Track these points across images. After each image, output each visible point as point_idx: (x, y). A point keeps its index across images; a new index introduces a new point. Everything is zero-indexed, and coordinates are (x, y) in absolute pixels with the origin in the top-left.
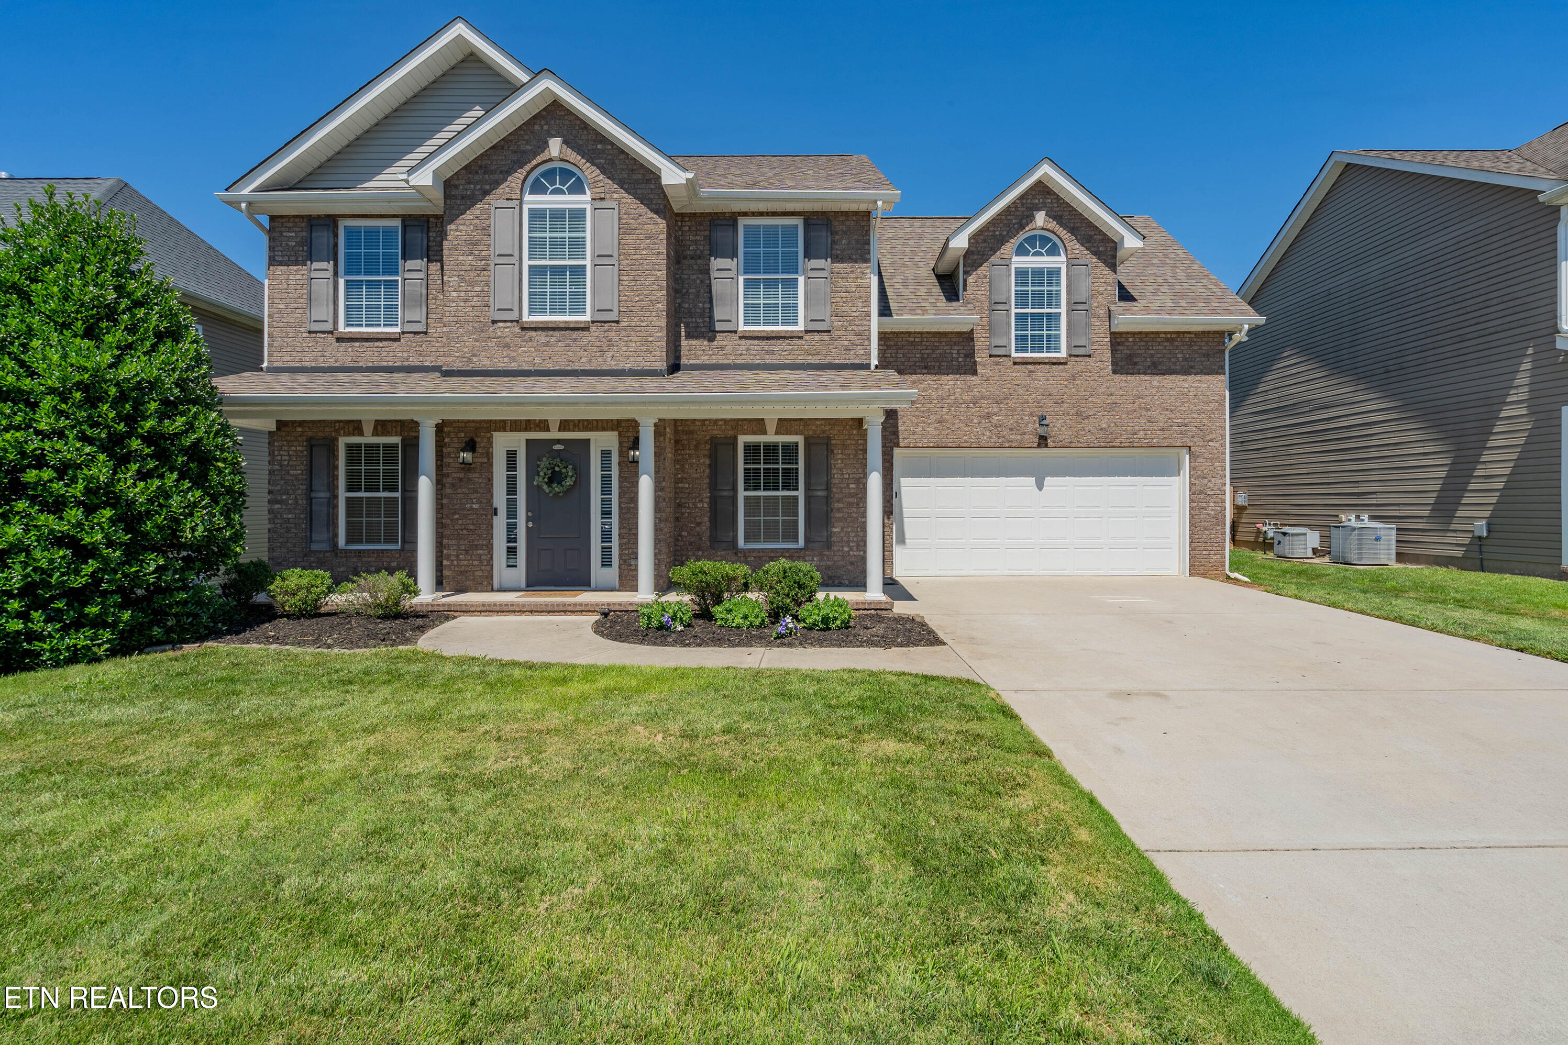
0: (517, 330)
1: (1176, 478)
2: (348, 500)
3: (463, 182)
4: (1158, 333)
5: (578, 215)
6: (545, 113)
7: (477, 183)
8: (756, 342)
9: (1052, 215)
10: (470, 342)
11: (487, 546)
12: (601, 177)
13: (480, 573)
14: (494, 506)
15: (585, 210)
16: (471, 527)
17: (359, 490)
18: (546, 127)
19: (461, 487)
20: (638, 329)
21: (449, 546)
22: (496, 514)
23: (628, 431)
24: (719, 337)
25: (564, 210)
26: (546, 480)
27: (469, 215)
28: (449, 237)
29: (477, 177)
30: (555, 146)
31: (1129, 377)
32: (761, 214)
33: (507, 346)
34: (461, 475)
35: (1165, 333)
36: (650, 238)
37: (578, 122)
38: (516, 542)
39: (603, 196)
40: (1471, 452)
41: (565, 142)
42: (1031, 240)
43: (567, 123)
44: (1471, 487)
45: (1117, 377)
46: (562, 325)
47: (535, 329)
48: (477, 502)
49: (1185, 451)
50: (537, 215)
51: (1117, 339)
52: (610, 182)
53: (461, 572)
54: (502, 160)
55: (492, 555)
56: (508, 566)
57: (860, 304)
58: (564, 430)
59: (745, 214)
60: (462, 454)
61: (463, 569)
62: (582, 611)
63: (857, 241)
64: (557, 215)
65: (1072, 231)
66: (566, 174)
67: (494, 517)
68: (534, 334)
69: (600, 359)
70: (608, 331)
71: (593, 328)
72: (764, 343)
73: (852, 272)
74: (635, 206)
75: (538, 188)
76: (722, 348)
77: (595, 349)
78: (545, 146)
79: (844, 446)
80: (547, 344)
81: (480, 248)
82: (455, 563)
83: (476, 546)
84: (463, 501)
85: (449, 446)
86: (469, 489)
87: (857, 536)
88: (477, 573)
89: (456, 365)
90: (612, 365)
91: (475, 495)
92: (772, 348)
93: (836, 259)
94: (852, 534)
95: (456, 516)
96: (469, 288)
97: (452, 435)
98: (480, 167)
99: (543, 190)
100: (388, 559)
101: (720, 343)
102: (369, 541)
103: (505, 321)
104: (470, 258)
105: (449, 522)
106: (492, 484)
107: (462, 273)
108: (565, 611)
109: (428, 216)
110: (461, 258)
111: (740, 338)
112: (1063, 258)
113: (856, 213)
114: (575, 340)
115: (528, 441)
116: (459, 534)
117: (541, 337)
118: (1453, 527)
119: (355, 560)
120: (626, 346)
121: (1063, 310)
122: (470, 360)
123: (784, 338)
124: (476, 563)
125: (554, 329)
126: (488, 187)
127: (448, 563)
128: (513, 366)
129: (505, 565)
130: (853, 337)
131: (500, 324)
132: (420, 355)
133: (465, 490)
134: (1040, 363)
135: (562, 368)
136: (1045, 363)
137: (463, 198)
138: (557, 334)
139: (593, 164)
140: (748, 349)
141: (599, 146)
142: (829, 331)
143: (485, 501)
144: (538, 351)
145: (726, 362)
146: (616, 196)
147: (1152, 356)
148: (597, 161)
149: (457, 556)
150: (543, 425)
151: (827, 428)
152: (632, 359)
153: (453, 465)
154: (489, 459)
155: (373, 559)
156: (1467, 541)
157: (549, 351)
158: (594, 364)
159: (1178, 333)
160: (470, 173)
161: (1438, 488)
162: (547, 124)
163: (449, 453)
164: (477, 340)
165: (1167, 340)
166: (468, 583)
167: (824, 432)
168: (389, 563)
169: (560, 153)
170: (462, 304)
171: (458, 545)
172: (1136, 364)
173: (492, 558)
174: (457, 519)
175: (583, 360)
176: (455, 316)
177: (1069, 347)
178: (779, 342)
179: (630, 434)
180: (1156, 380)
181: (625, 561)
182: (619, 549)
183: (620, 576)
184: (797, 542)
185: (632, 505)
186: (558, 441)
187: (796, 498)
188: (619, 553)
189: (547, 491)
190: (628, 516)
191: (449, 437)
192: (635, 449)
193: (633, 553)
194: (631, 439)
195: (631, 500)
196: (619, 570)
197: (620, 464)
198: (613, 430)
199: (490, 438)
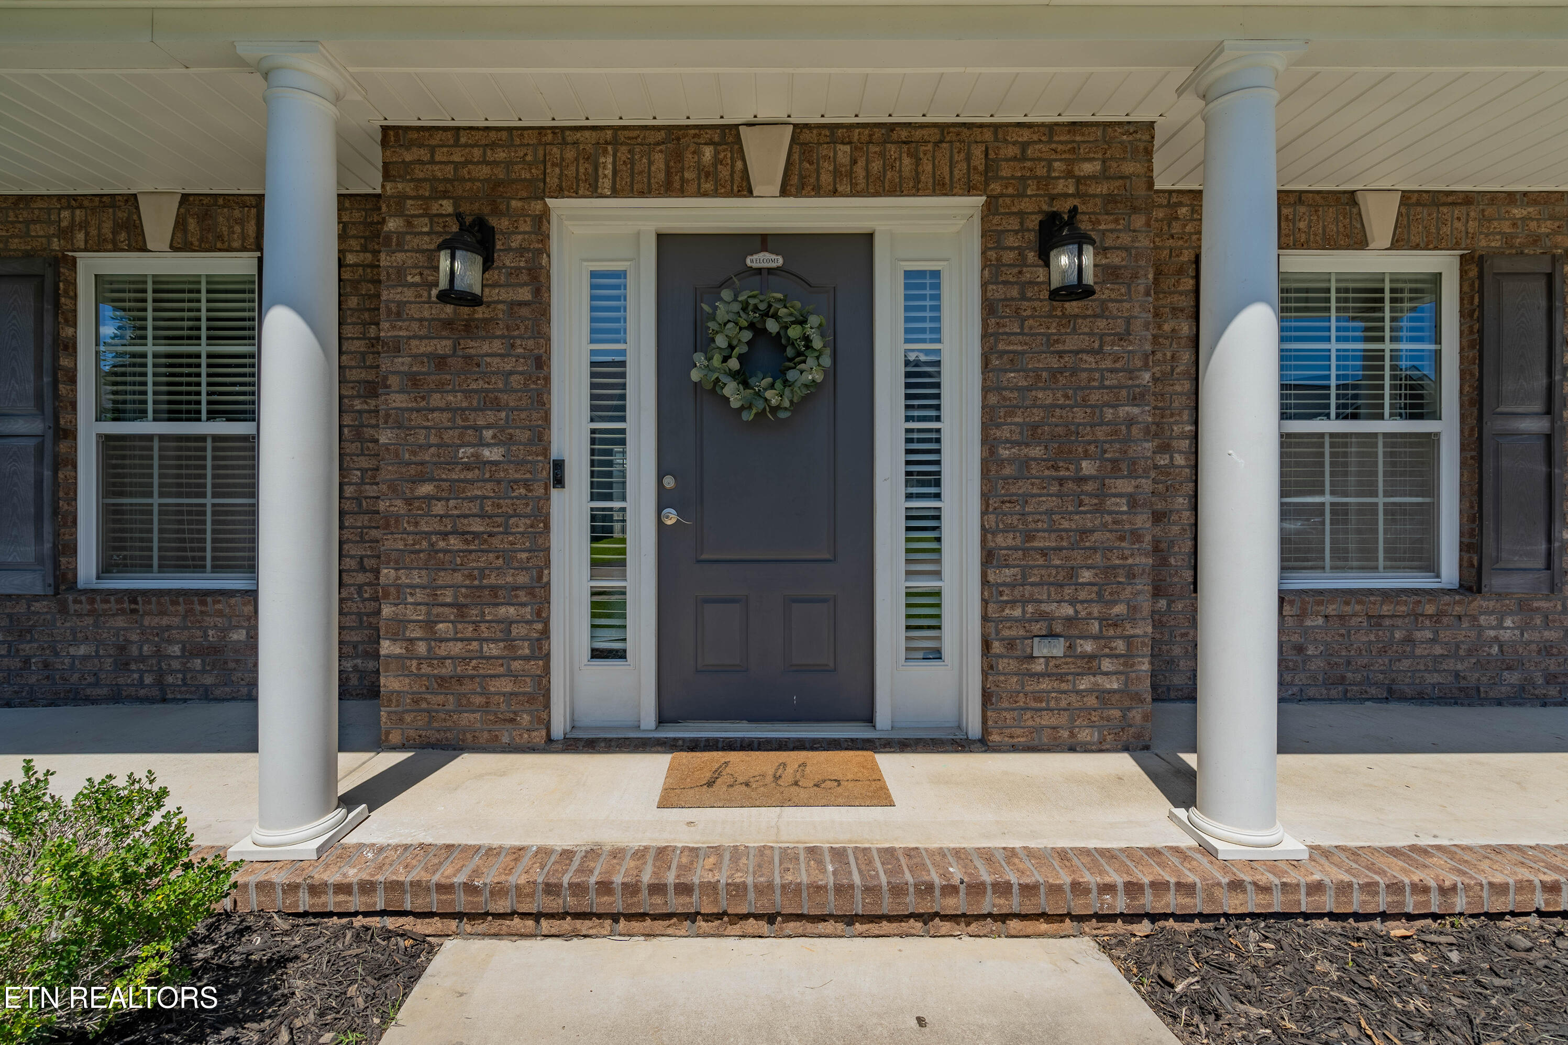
2: (108, 442)
11: (530, 591)
13: (506, 686)
14: (554, 455)
16: (477, 526)
17: (140, 415)
19: (440, 388)
21: (399, 592)
22: (559, 482)
23: (1022, 195)
26: (734, 364)
34: (443, 346)
38: (621, 573)
48: (497, 442)
53: (442, 681)
55: (546, 623)
56: (597, 654)
58: (804, 192)
60: (444, 263)
61: (447, 670)
62: (1003, 918)
67: (555, 493)
82: (422, 648)
83: (494, 589)
84: (448, 436)
85: (400, 247)
86: (468, 393)
88: (495, 686)
91: (491, 417)
95: (426, 489)
97: (411, 207)
100: (219, 621)
102: (169, 566)
105: (399, 506)
106: (547, 379)
108: (926, 918)
116: (433, 550)
119: (120, 622)
124: (492, 649)
127: (397, 649)
129: (587, 653)
133: (456, 399)
143: (524, 436)
149: (429, 624)
150: (724, 166)
153: (413, 311)
154: (537, 292)
155: (176, 621)
163: (401, 271)
166: (466, 719)
168: (224, 631)
171: (432, 588)
173: (546, 633)
174: (429, 498)
179: (1026, 205)
181: (1011, 644)
182: (985, 602)
183: (987, 697)
184: (1432, 567)
185: (1037, 452)
186: (764, 241)
187: (1432, 440)
188: (985, 618)
189: (735, 403)
190: (1023, 487)
191: (400, 213)
192: (1080, 240)
193: (1042, 616)
194: (1033, 222)
195: (1033, 433)
196: (985, 674)
197: (989, 308)
198: (969, 190)
199: (542, 219)
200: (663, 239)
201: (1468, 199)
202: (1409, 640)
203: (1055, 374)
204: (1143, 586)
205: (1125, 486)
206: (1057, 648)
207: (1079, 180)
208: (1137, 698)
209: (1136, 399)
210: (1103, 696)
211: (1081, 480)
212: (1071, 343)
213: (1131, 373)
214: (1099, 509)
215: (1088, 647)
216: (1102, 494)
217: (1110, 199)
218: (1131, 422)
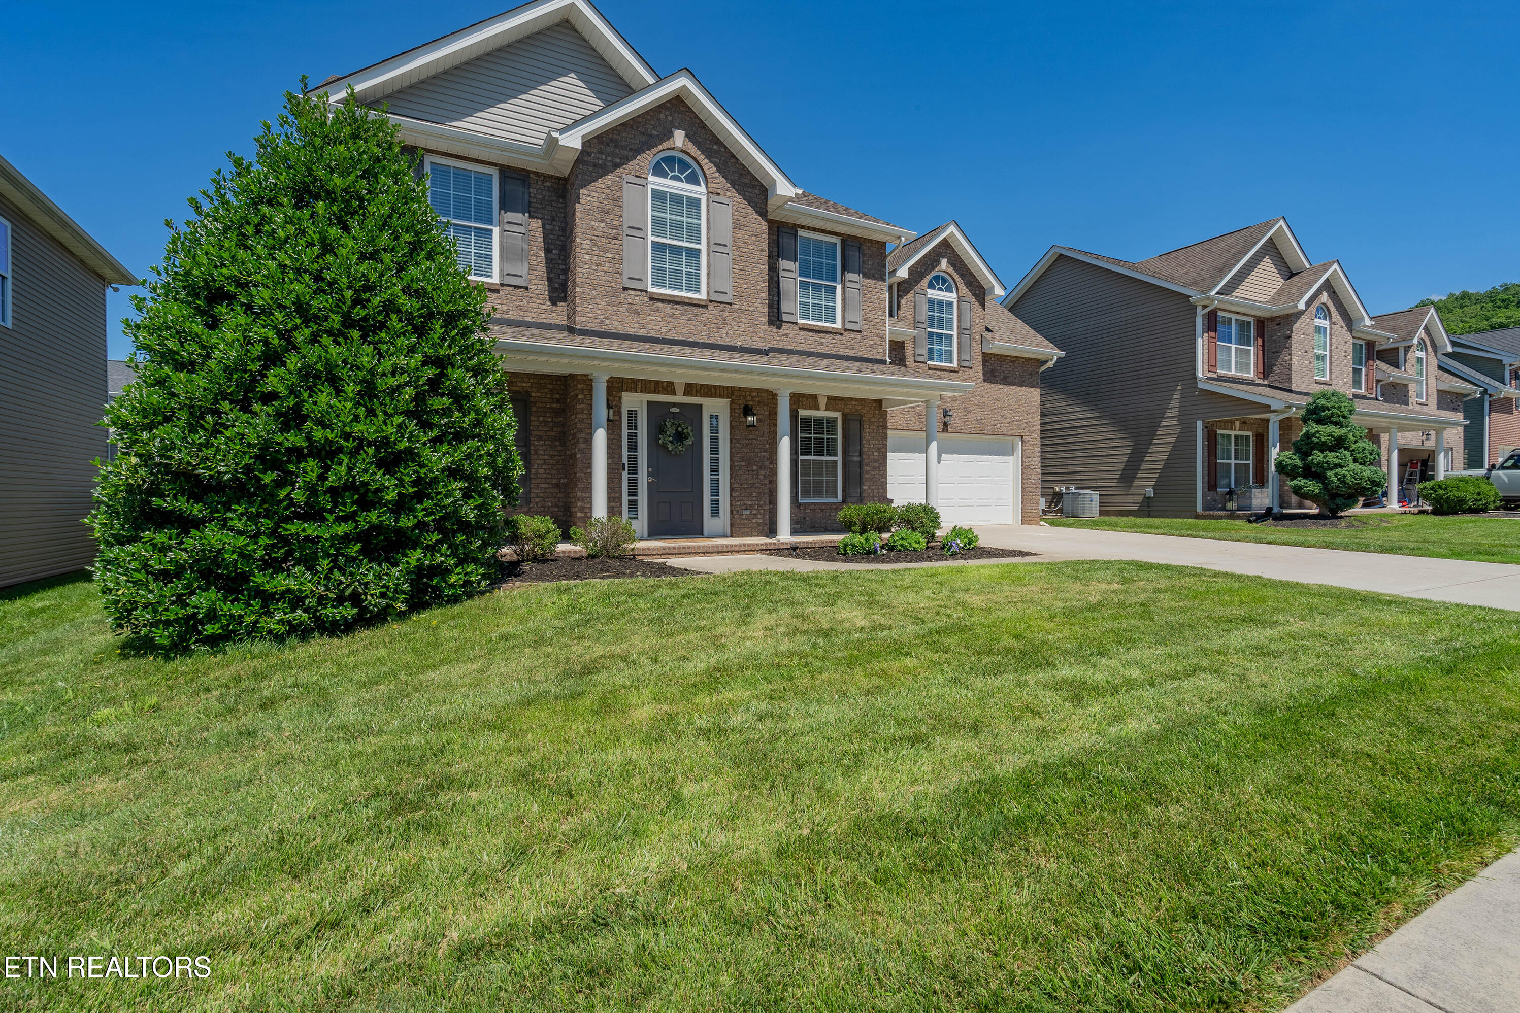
0: (646, 299)
1: (1011, 457)
3: (595, 151)
4: (1006, 356)
5: (694, 204)
6: (669, 105)
7: (608, 155)
8: (811, 334)
9: (951, 263)
10: (602, 304)
12: (717, 174)
14: (623, 462)
15: (699, 200)
18: (670, 118)
20: (747, 312)
22: (624, 469)
23: (740, 403)
24: (784, 326)
25: (682, 196)
26: (670, 439)
27: (600, 183)
28: (582, 201)
29: (609, 149)
30: (679, 138)
31: (993, 386)
32: (814, 229)
33: (637, 313)
35: (1011, 357)
36: (755, 235)
37: (698, 121)
38: (636, 496)
39: (719, 191)
40: (1143, 446)
41: (687, 136)
42: (936, 278)
43: (688, 119)
44: (1142, 467)
45: (986, 384)
46: (686, 301)
47: (662, 301)
48: (610, 457)
49: (1019, 439)
50: (659, 196)
51: (987, 358)
52: (724, 180)
54: (631, 138)
55: (622, 508)
57: (880, 314)
58: (688, 395)
59: (803, 227)
63: (878, 264)
64: (677, 200)
65: (962, 276)
66: (684, 166)
67: (623, 472)
68: (661, 305)
69: (716, 335)
70: (723, 311)
71: (711, 307)
72: (816, 335)
73: (875, 288)
74: (743, 206)
75: (658, 171)
76: (787, 336)
77: (713, 325)
78: (670, 135)
79: (871, 423)
80: (672, 316)
81: (612, 217)
87: (878, 492)
89: (589, 325)
90: (725, 341)
92: (822, 340)
93: (866, 276)
94: (876, 491)
96: (601, 254)
98: (612, 140)
99: (664, 175)
101: (786, 331)
103: (635, 290)
104: (602, 225)
106: (622, 441)
107: (594, 238)
109: (528, 172)
110: (593, 223)
111: (800, 329)
112: (954, 295)
113: (878, 242)
114: (696, 315)
115: (649, 403)
117: (667, 309)
118: (1131, 492)
120: (737, 325)
121: (955, 333)
122: (602, 322)
123: (831, 333)
125: (678, 303)
126: (618, 161)
128: (642, 332)
130: (875, 338)
131: (631, 292)
132: (521, 310)
134: (943, 370)
135: (685, 339)
136: (947, 371)
137: (595, 166)
138: (680, 307)
139: (711, 162)
140: (805, 339)
141: (715, 147)
142: (860, 332)
143: (616, 456)
144: (664, 321)
145: (789, 347)
146: (728, 194)
147: (1004, 372)
148: (713, 160)
150: (669, 388)
151: (859, 407)
152: (742, 338)
154: (620, 417)
156: (1140, 500)
157: (674, 323)
158: (712, 339)
159: (1017, 357)
160: (602, 143)
161: (1122, 468)
162: (671, 115)
163: (583, 409)
164: (609, 304)
165: (1011, 361)
167: (857, 410)
169: (684, 145)
170: (595, 268)
172: (995, 376)
173: (622, 510)
175: (703, 333)
176: (587, 278)
177: (959, 360)
178: (827, 336)
180: (1006, 389)
181: (738, 511)
182: (731, 501)
183: (732, 525)
184: (836, 497)
185: (743, 464)
186: (674, 405)
187: (835, 462)
188: (731, 505)
189: (670, 449)
190: (740, 472)
191: (582, 393)
192: (753, 415)
193: (745, 504)
194: (742, 407)
195: (743, 459)
196: (731, 520)
197: (732, 428)
198: (728, 398)
199: (620, 398)
200: (648, 402)
201: (842, 399)
202: (830, 515)
203: (747, 444)
204: (767, 496)
205: (762, 472)
206: (748, 512)
207: (753, 397)
208: (765, 524)
209: (765, 452)
210: (759, 524)
211: (753, 471)
212: (751, 437)
213: (764, 445)
214: (757, 478)
215: (755, 512)
216: (758, 474)
217: (759, 402)
218: (764, 457)
